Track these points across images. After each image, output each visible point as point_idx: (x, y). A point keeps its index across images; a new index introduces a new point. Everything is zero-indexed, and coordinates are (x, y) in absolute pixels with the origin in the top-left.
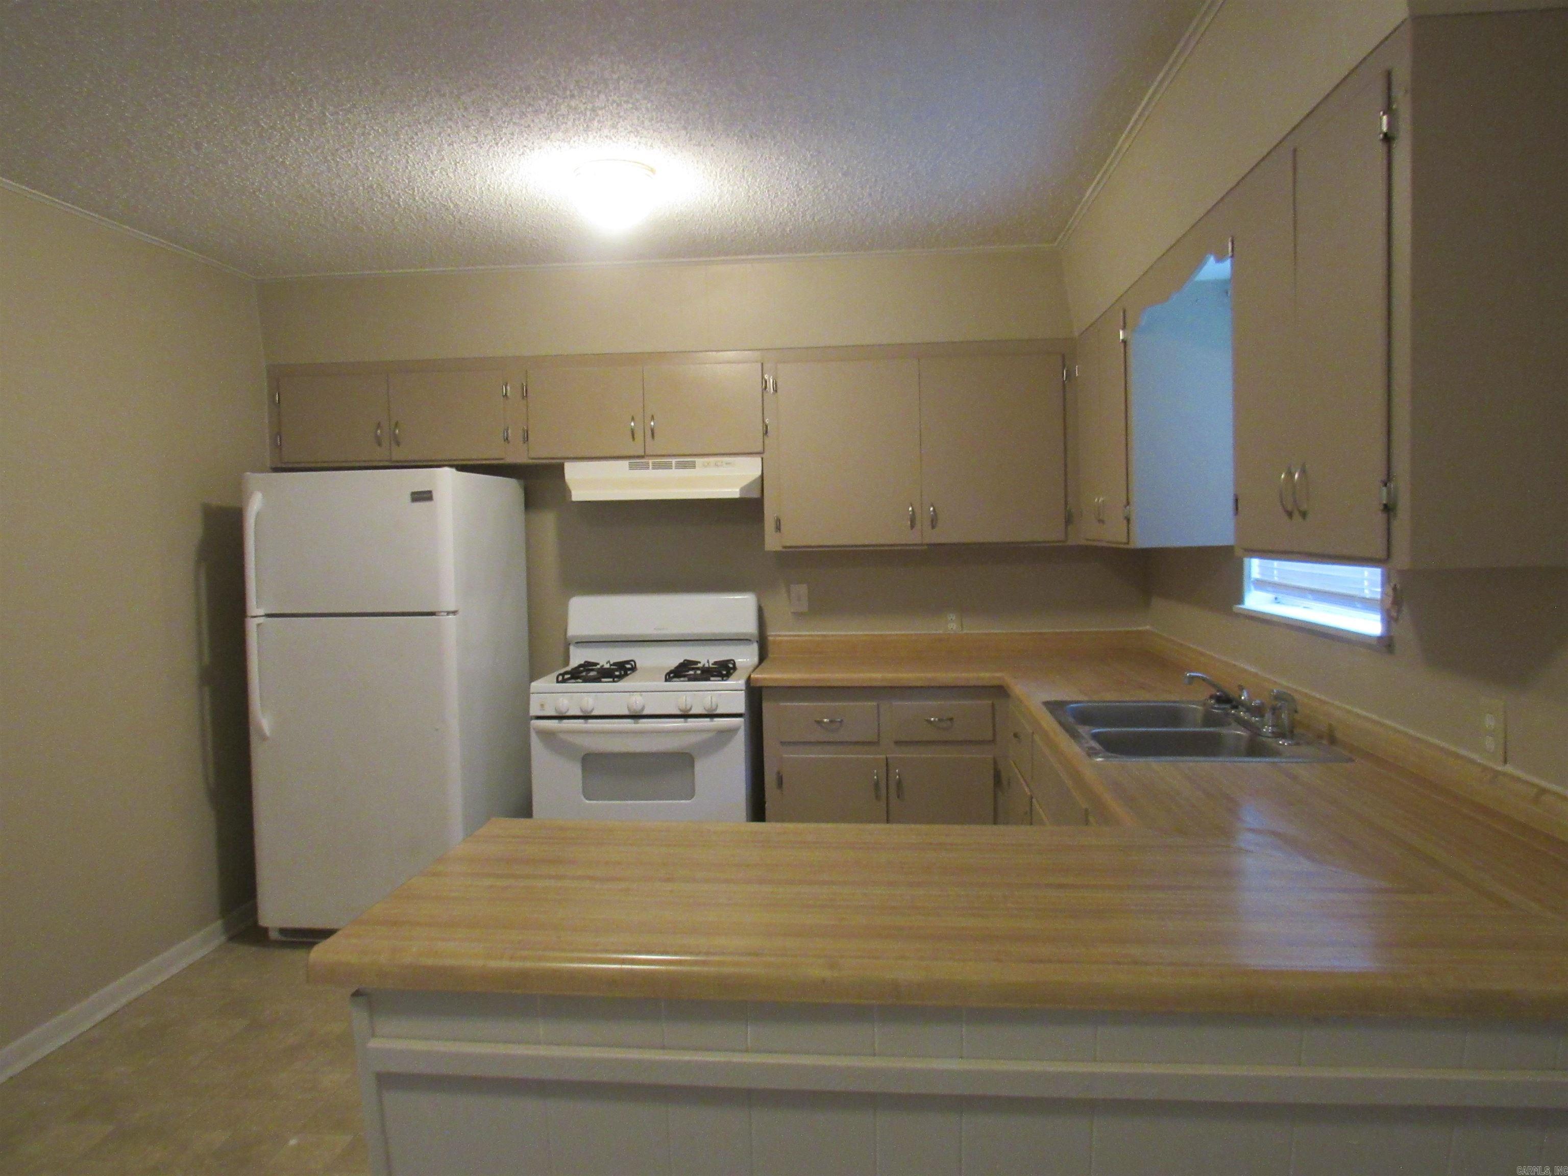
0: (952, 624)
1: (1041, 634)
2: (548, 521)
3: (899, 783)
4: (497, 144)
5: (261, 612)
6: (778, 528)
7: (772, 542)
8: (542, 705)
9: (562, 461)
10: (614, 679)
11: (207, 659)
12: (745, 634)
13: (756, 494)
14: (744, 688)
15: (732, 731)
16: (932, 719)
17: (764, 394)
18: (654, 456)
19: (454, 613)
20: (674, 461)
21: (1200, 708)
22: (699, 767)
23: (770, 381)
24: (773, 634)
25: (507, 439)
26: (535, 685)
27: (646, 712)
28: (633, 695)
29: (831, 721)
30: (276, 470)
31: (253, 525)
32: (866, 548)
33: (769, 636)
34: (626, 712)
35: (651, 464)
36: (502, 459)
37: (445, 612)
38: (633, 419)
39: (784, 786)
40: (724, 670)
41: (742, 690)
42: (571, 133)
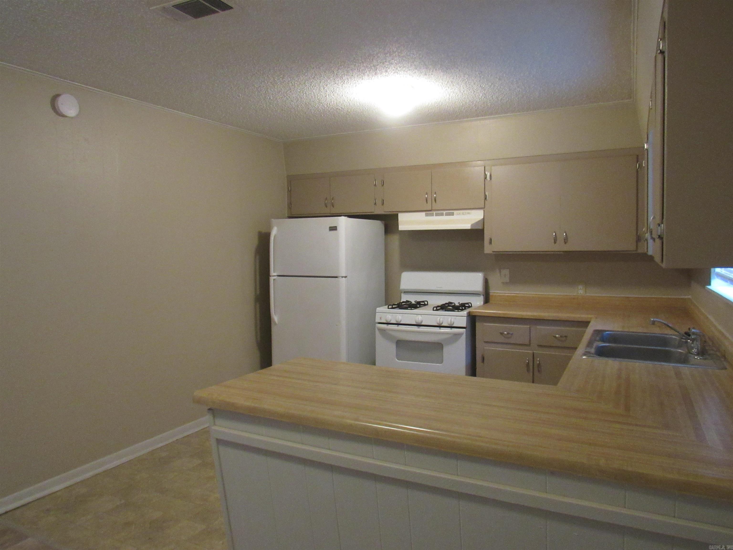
0: (580, 291)
1: (628, 297)
2: (395, 240)
3: (539, 365)
4: (344, 83)
5: (275, 274)
6: (491, 243)
7: (488, 249)
8: (381, 318)
9: (397, 213)
10: (411, 309)
11: (258, 293)
12: (477, 291)
13: (480, 227)
14: (466, 315)
15: (460, 335)
16: (557, 336)
17: (485, 181)
18: (437, 210)
19: (346, 277)
20: (444, 212)
21: (678, 338)
22: (445, 349)
23: (488, 175)
24: (493, 292)
25: (375, 203)
26: (378, 309)
27: (423, 323)
28: (418, 316)
29: (508, 334)
30: (290, 217)
31: (273, 240)
32: (527, 253)
33: (491, 293)
34: (415, 323)
35: (434, 214)
36: (373, 212)
37: (340, 277)
38: (427, 194)
39: (485, 362)
40: (463, 307)
41: (465, 316)
42: (371, 76)
